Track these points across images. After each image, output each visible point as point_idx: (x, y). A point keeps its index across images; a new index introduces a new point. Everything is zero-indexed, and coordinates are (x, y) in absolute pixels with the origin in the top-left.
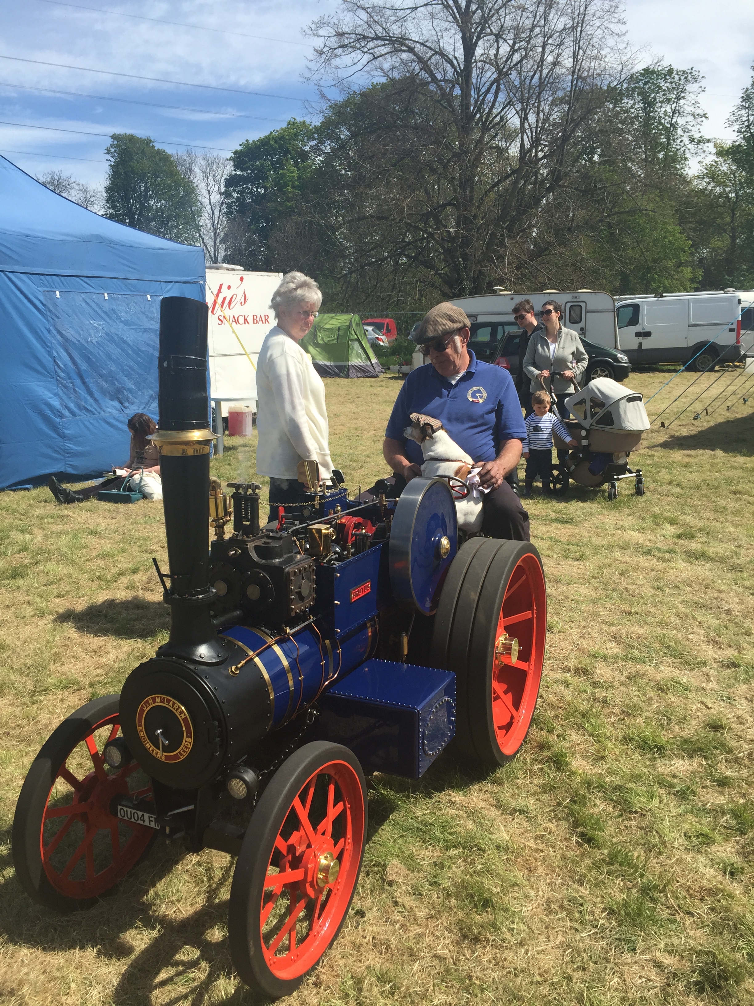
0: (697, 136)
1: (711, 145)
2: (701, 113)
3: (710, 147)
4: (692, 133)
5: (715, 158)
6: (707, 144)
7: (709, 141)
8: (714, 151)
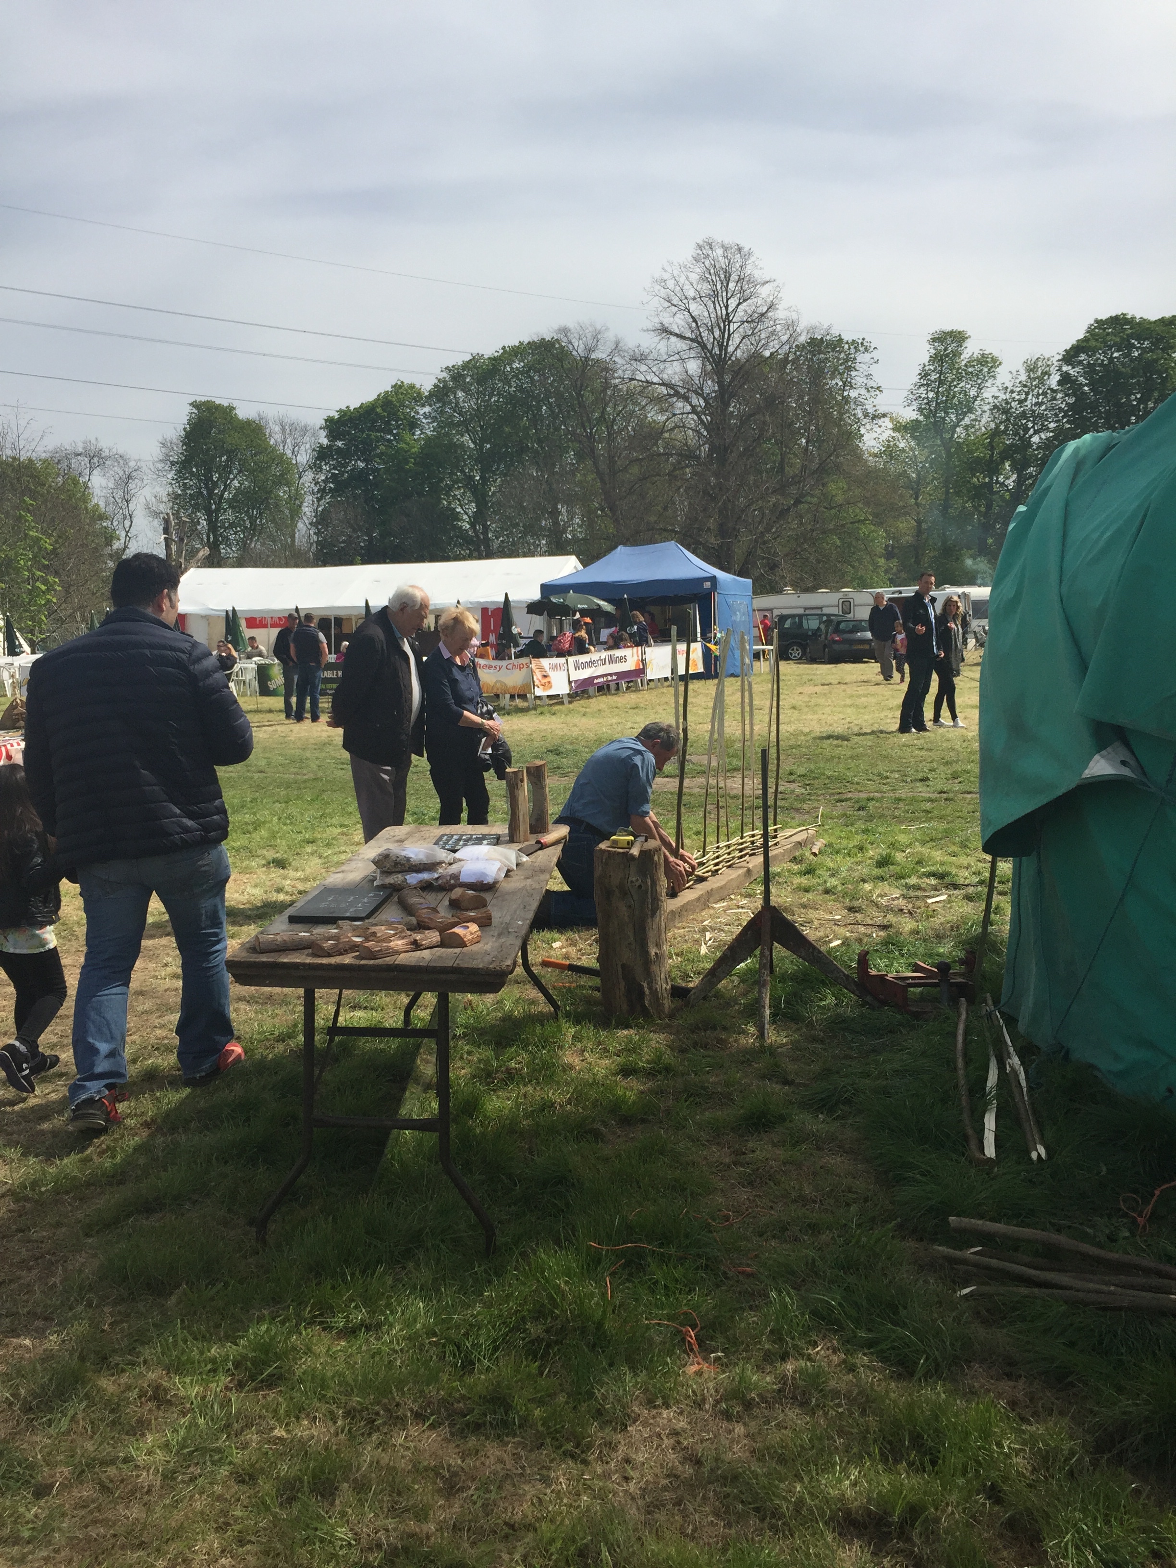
0: (871, 410)
1: (887, 420)
2: (875, 385)
3: (887, 423)
4: (867, 407)
5: (891, 432)
6: (882, 419)
7: (884, 415)
8: (890, 426)
